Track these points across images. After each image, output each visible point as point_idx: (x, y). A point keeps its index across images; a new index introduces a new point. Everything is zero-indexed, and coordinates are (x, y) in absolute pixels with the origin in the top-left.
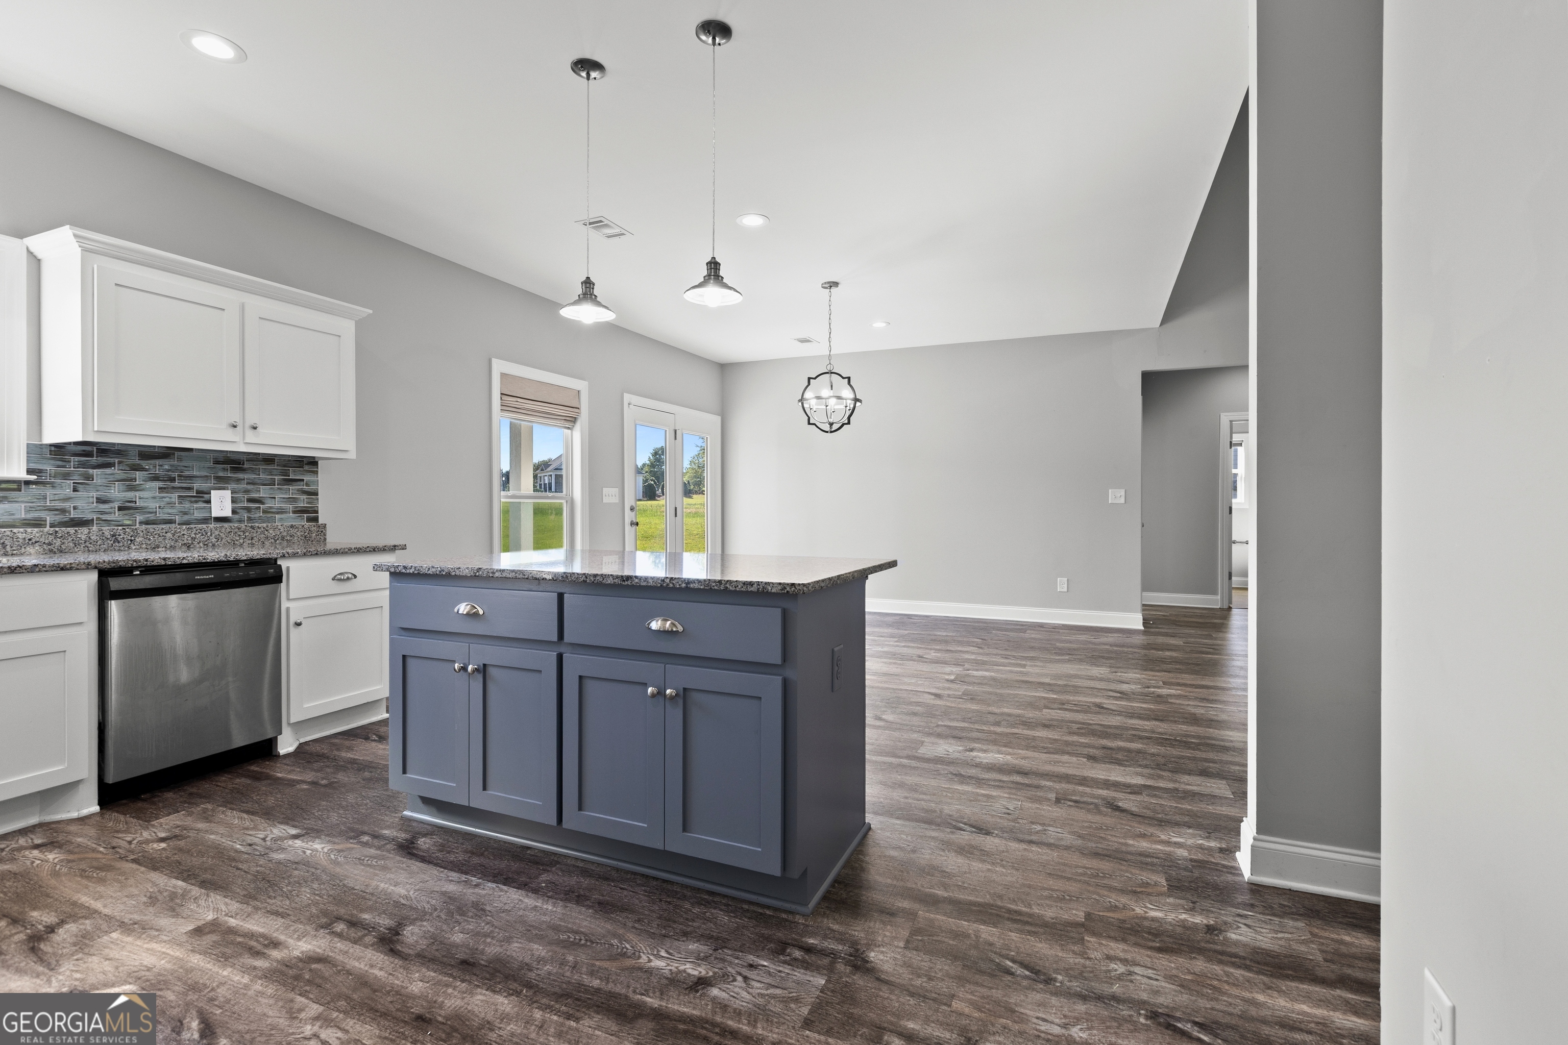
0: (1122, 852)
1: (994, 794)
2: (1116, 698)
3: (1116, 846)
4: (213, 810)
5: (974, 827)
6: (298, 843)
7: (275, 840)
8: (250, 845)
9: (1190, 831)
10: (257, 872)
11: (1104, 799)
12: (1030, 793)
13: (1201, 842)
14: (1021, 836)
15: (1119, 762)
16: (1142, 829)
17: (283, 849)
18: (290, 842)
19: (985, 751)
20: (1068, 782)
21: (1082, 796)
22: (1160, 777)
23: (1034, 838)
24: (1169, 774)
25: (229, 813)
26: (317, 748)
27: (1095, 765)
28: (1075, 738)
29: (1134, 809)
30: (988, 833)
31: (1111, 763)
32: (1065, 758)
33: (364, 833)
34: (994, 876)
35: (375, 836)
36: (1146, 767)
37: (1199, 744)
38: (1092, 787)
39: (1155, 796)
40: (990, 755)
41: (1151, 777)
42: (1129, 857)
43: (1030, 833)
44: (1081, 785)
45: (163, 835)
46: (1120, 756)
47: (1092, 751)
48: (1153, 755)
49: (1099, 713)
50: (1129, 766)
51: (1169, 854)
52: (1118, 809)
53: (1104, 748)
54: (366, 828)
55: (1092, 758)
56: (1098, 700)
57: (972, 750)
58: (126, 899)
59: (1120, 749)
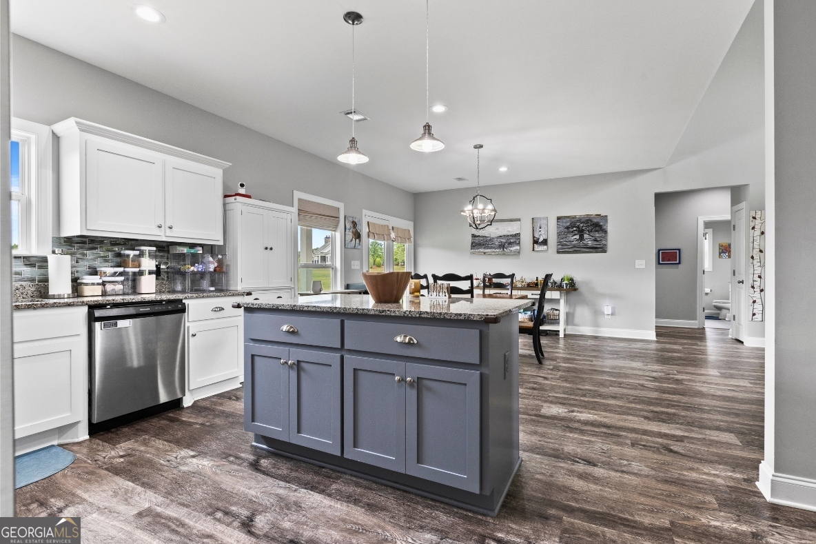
0: (682, 480)
1: (593, 440)
2: (651, 381)
3: (677, 476)
4: (149, 439)
5: (585, 461)
6: (194, 460)
7: (182, 458)
8: (169, 461)
9: (721, 466)
10: (173, 478)
11: (661, 444)
12: (614, 440)
13: (730, 474)
14: (616, 468)
15: (663, 421)
16: (690, 464)
17: (185, 464)
18: (190, 460)
19: (581, 412)
20: (636, 433)
21: (647, 442)
22: (693, 431)
23: (624, 469)
24: (698, 429)
25: (157, 441)
26: (204, 404)
27: (650, 422)
28: (633, 405)
29: (681, 451)
30: (595, 465)
31: (659, 421)
32: (630, 418)
33: (230, 455)
34: (605, 494)
35: (237, 458)
36: (682, 424)
37: (710, 410)
38: (652, 437)
39: (693, 443)
40: (585, 415)
41: (686, 431)
42: (687, 483)
43: (621, 465)
44: (645, 435)
45: (122, 454)
46: (663, 417)
47: (645, 414)
48: (683, 416)
49: (643, 390)
50: (672, 424)
51: (712, 482)
52: (671, 451)
53: (652, 411)
54: (231, 452)
55: (646, 418)
56: (641, 382)
57: (573, 411)
58: (101, 493)
59: (663, 413)
